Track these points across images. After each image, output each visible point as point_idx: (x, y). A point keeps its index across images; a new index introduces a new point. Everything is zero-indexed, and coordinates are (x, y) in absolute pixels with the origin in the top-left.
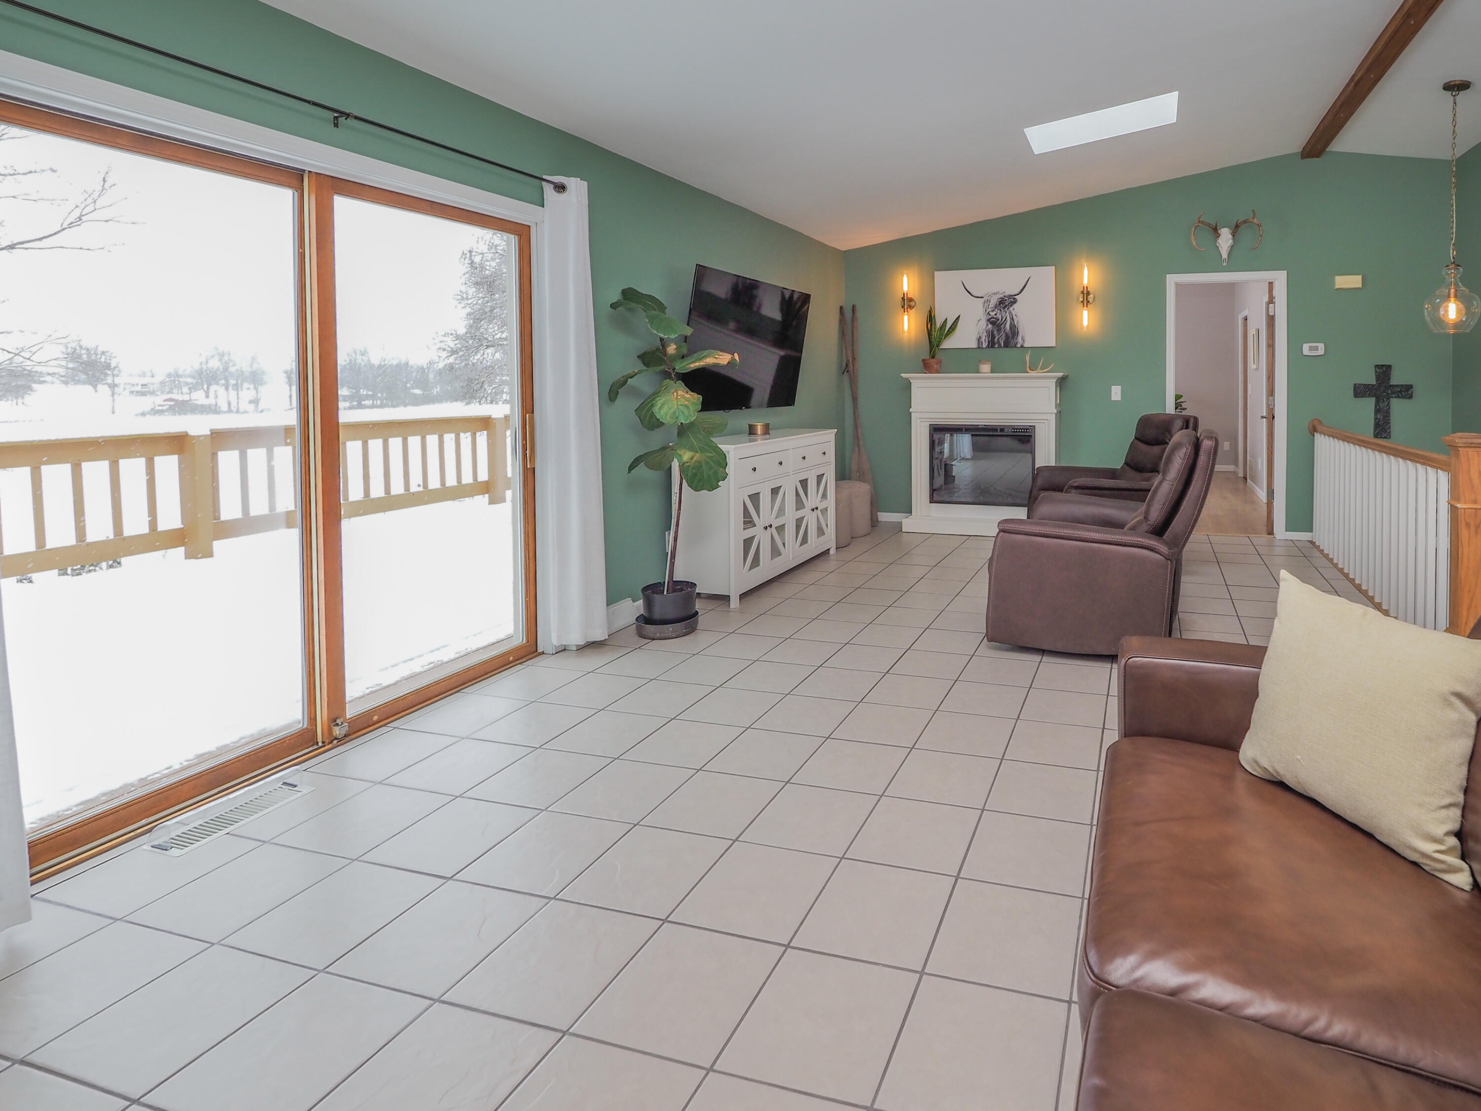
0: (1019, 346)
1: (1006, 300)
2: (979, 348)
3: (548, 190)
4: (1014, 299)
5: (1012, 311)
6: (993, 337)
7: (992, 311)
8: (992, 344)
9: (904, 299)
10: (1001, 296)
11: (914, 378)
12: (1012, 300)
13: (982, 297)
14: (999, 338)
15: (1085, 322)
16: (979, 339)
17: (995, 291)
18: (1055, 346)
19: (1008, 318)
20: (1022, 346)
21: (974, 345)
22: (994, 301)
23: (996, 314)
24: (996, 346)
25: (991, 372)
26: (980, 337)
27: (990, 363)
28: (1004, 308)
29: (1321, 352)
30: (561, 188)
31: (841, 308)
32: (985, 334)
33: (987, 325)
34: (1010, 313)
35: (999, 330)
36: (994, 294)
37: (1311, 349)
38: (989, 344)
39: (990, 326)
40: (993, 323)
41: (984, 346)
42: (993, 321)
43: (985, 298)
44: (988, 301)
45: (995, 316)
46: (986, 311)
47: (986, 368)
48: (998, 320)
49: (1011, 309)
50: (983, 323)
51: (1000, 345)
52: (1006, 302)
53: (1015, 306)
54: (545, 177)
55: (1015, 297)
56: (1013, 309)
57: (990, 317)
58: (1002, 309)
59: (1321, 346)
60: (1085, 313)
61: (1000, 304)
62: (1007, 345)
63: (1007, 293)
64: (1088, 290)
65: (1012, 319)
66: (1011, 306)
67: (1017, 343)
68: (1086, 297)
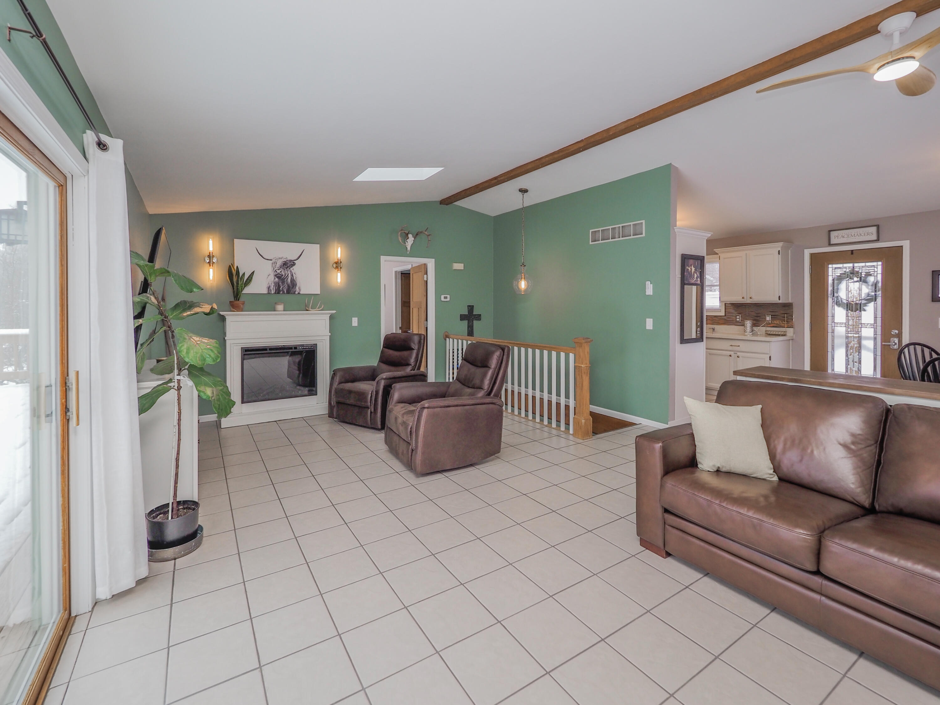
0: (297, 293)
1: (288, 263)
2: (269, 293)
4: (294, 263)
5: (292, 271)
6: (279, 287)
7: (278, 269)
8: (278, 291)
9: (210, 257)
10: (285, 260)
12: (292, 263)
13: (271, 260)
14: (283, 287)
15: (339, 280)
16: (269, 288)
17: (281, 257)
18: (319, 293)
19: (290, 275)
20: (299, 293)
21: (265, 291)
22: (279, 263)
23: (281, 272)
24: (281, 293)
25: (284, 310)
26: (269, 286)
27: (283, 304)
28: (287, 268)
29: (448, 299)
32: (273, 284)
33: (275, 279)
34: (291, 271)
35: (283, 282)
36: (280, 258)
37: (445, 298)
38: (276, 291)
39: (277, 279)
40: (279, 278)
41: (273, 292)
42: (278, 276)
43: (274, 261)
44: (276, 263)
45: (280, 273)
46: (274, 269)
47: (280, 307)
48: (283, 275)
49: (291, 269)
50: (272, 277)
51: (284, 292)
52: (288, 264)
53: (294, 267)
55: (294, 261)
56: (293, 269)
57: (277, 273)
58: (285, 269)
59: (448, 296)
60: (339, 275)
61: (283, 266)
62: (288, 292)
63: (289, 259)
64: (340, 261)
65: (292, 275)
66: (292, 267)
67: (295, 291)
68: (338, 265)
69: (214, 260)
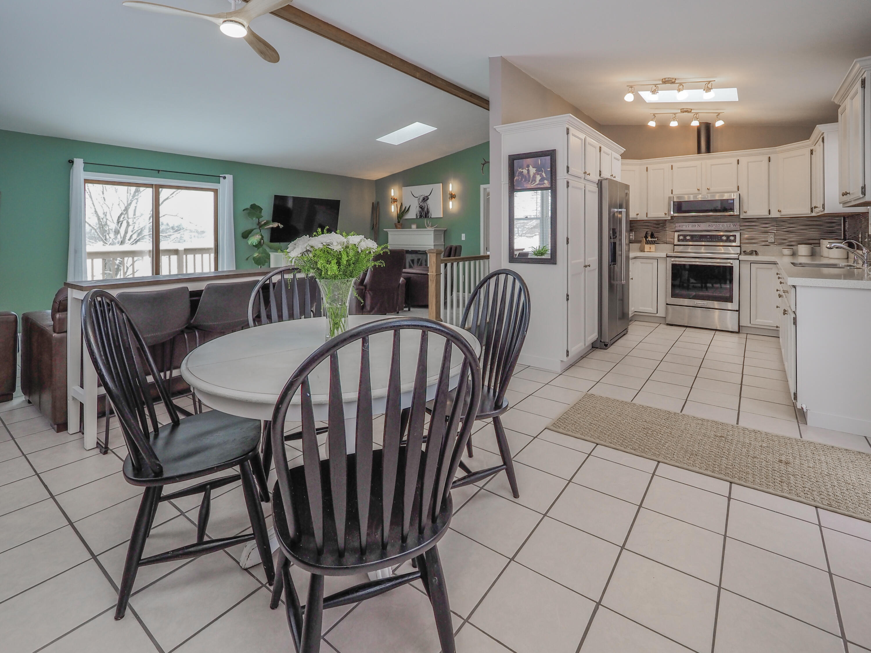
0: (430, 217)
2: (417, 218)
3: (221, 179)
4: (428, 197)
6: (421, 214)
8: (421, 216)
9: (392, 200)
10: (424, 196)
11: (389, 231)
13: (417, 197)
15: (451, 207)
16: (417, 215)
17: (422, 195)
18: (442, 217)
20: (431, 217)
21: (415, 217)
22: (421, 199)
23: (422, 204)
25: (417, 228)
27: (416, 224)
28: (424, 202)
30: (225, 178)
31: (373, 203)
32: (419, 212)
34: (427, 203)
35: (423, 211)
36: (422, 196)
39: (420, 209)
40: (421, 208)
41: (418, 218)
42: (421, 207)
43: (419, 198)
44: (419, 199)
46: (419, 203)
47: (414, 227)
48: (423, 206)
50: (418, 208)
51: (423, 217)
52: (425, 199)
53: (428, 200)
54: (219, 175)
57: (420, 205)
60: (451, 203)
61: (423, 200)
62: (426, 217)
63: (426, 195)
64: (452, 193)
65: (427, 206)
68: (452, 196)
69: (395, 200)
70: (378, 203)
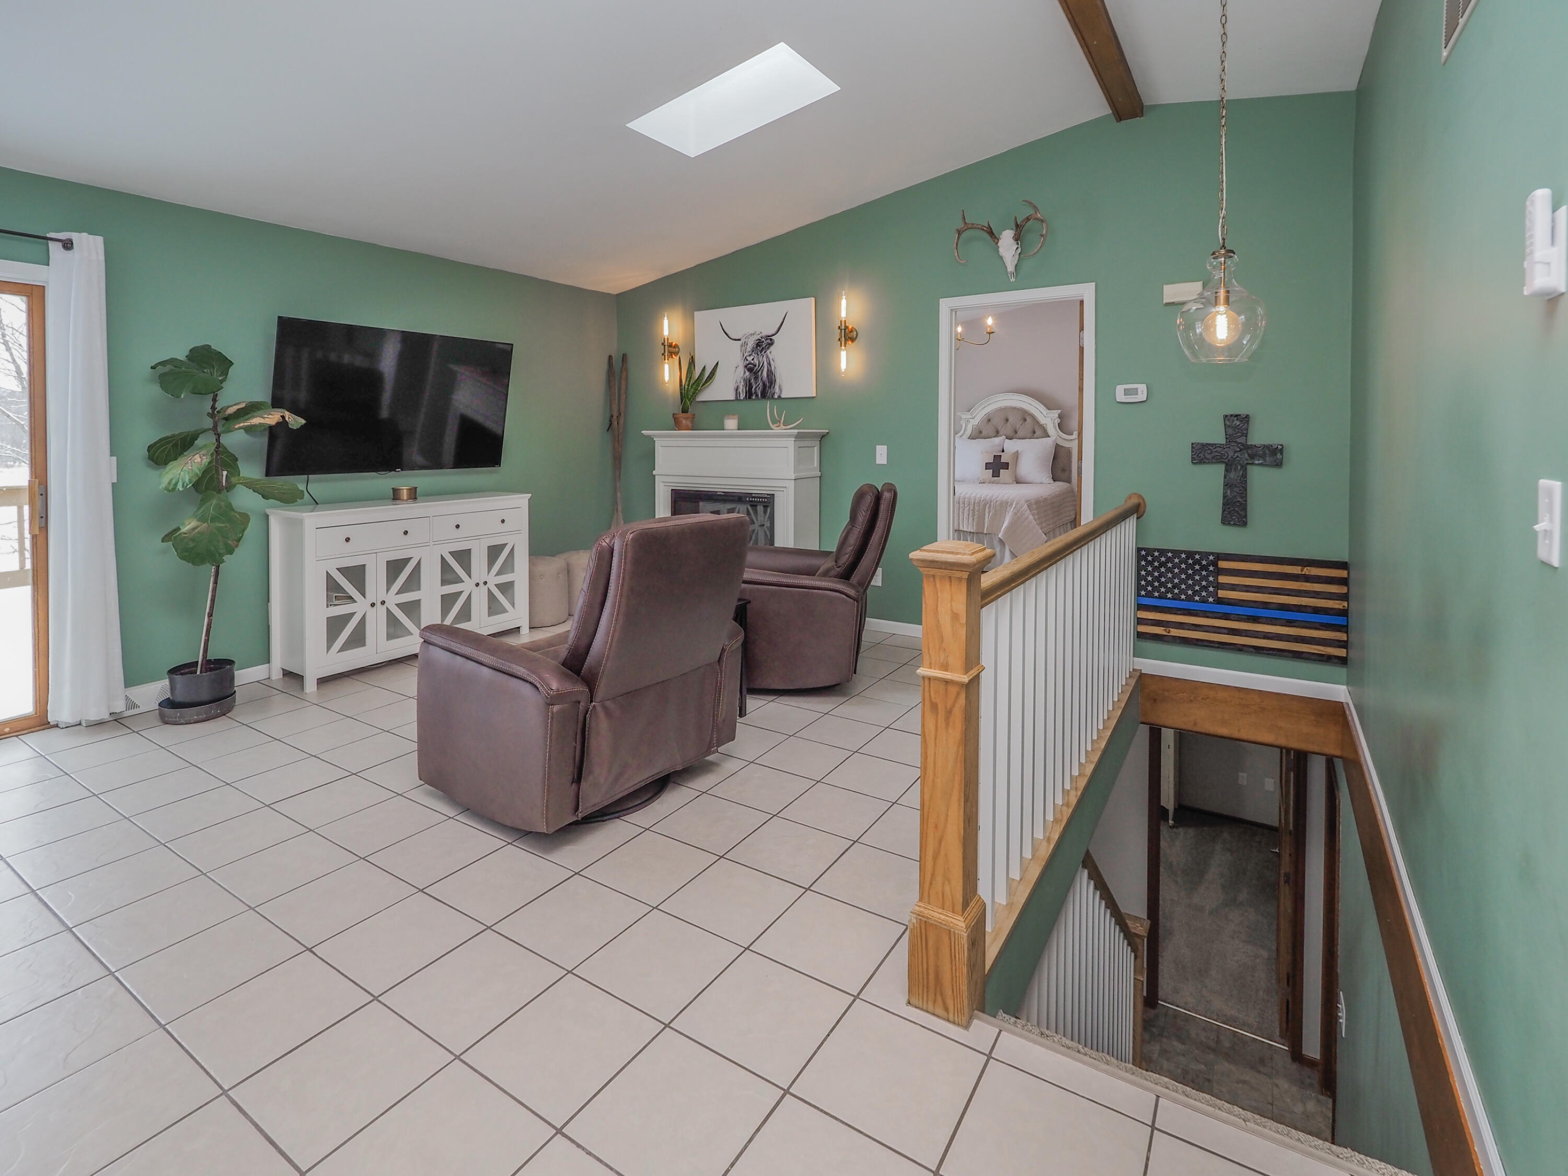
0: (776, 396)
1: (763, 342)
2: (737, 399)
3: (55, 248)
4: (771, 339)
5: (769, 355)
6: (751, 387)
7: (750, 355)
8: (749, 394)
9: (665, 346)
10: (759, 337)
11: (656, 436)
12: (769, 341)
13: (739, 340)
14: (756, 388)
15: (843, 366)
16: (737, 389)
18: (814, 395)
19: (765, 364)
20: (779, 397)
22: (751, 343)
23: (753, 360)
24: (754, 397)
25: (738, 429)
26: (738, 387)
27: (736, 417)
28: (761, 352)
29: (1142, 396)
30: (68, 245)
31: (610, 357)
32: (742, 383)
33: (745, 373)
34: (767, 357)
35: (756, 378)
36: (751, 335)
37: (1127, 392)
38: (746, 395)
39: (747, 373)
40: (750, 370)
41: (742, 398)
42: (750, 368)
43: (743, 340)
44: (746, 344)
45: (752, 362)
46: (743, 355)
47: (731, 424)
48: (755, 366)
49: (768, 352)
50: (741, 369)
51: (757, 396)
52: (763, 344)
53: (772, 348)
54: (48, 235)
55: (772, 338)
56: (770, 352)
57: (747, 362)
58: (759, 353)
59: (1142, 388)
60: (843, 354)
61: (757, 347)
62: (764, 395)
63: (764, 334)
64: (847, 325)
65: (769, 364)
66: (768, 348)
67: (774, 394)
68: (848, 335)
69: (671, 350)
70: (624, 358)
